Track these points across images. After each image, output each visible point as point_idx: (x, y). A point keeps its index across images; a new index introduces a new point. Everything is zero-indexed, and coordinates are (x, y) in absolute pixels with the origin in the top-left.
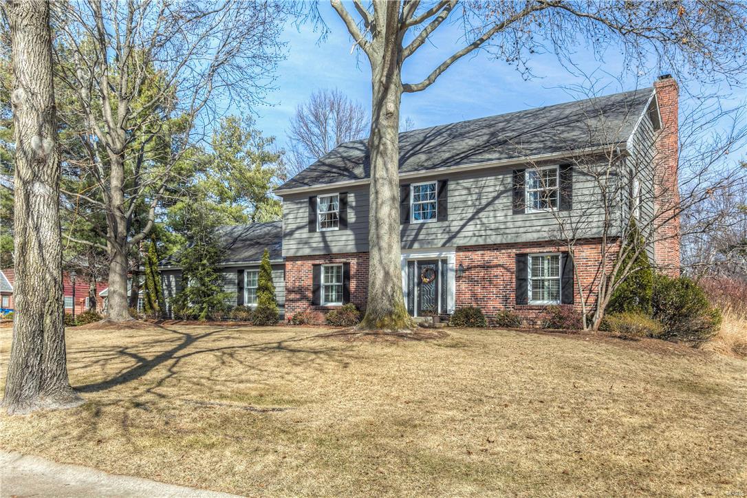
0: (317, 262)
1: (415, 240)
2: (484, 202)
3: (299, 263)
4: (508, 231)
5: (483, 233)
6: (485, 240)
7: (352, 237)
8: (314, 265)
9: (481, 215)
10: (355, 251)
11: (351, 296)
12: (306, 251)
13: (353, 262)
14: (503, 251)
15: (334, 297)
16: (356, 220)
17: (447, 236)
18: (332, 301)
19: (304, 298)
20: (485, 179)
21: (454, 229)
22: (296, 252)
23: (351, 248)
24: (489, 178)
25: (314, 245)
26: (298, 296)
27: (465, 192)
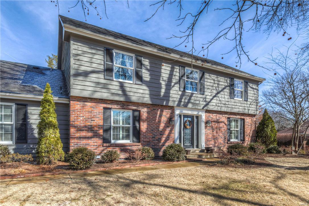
0: (109, 106)
1: (189, 102)
2: (220, 89)
3: (89, 104)
4: (229, 106)
5: (220, 105)
6: (221, 108)
7: (147, 92)
8: (105, 108)
9: (219, 95)
10: (150, 102)
11: (142, 136)
12: (104, 95)
13: (144, 111)
14: (224, 115)
15: (121, 136)
16: (150, 80)
17: (205, 103)
18: (119, 139)
19: (96, 135)
20: (220, 77)
21: (208, 100)
22: (93, 94)
23: (147, 99)
24: (222, 78)
25: (113, 91)
26: (90, 134)
27: (212, 81)
